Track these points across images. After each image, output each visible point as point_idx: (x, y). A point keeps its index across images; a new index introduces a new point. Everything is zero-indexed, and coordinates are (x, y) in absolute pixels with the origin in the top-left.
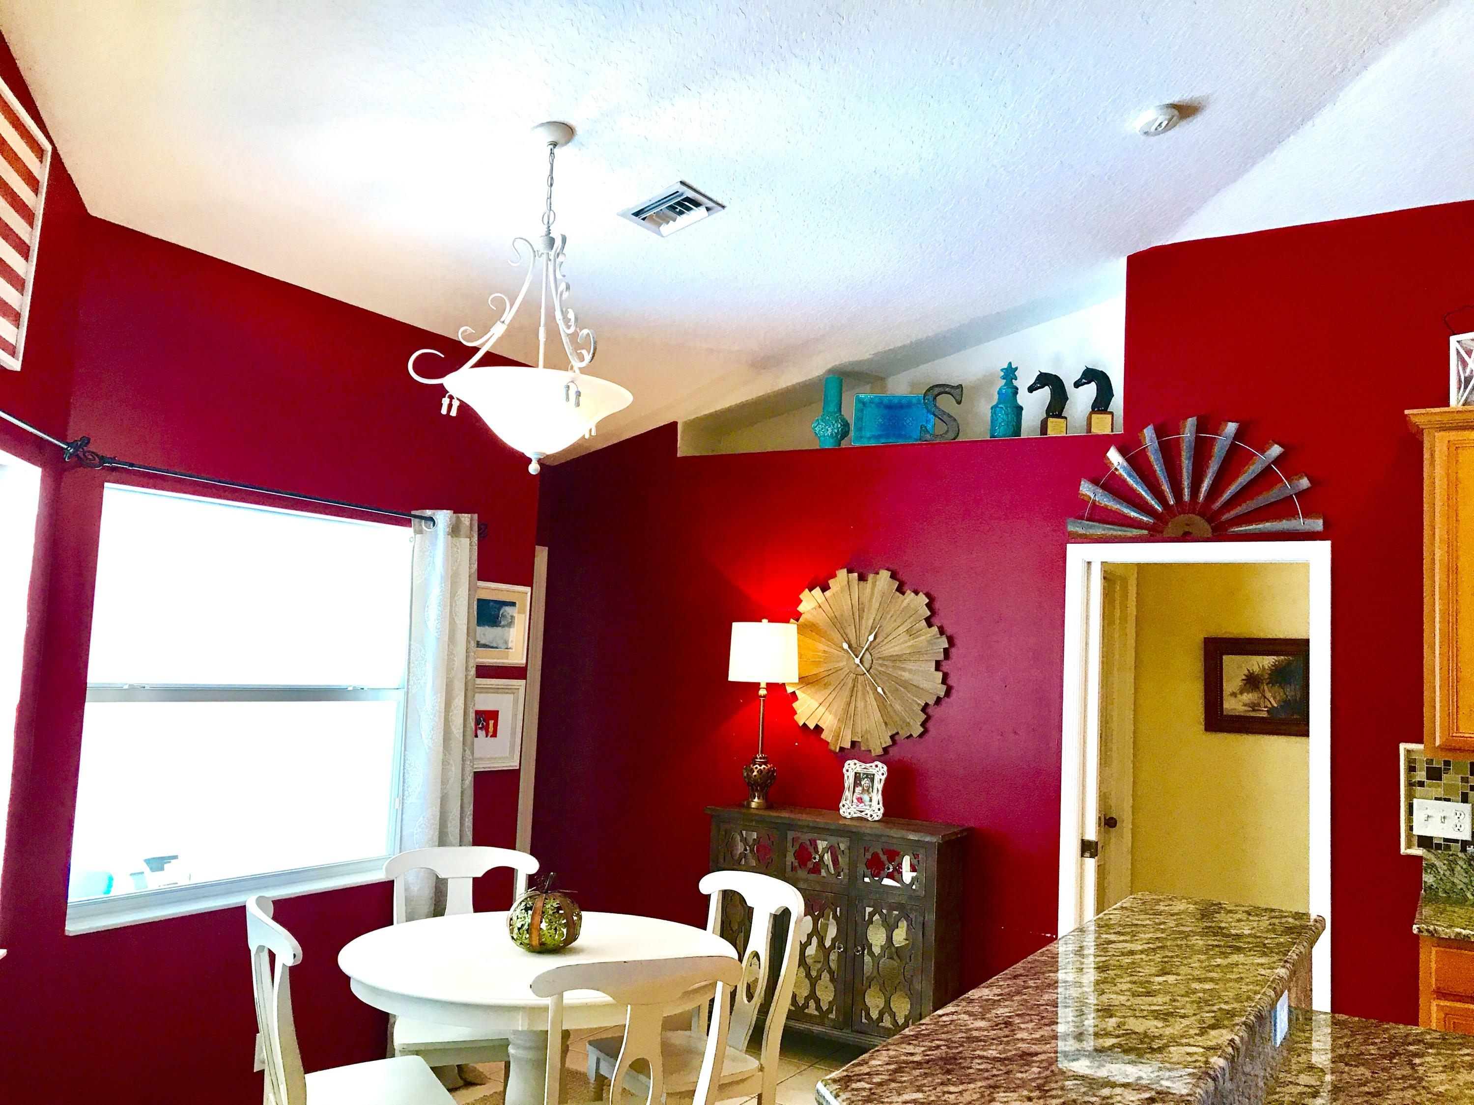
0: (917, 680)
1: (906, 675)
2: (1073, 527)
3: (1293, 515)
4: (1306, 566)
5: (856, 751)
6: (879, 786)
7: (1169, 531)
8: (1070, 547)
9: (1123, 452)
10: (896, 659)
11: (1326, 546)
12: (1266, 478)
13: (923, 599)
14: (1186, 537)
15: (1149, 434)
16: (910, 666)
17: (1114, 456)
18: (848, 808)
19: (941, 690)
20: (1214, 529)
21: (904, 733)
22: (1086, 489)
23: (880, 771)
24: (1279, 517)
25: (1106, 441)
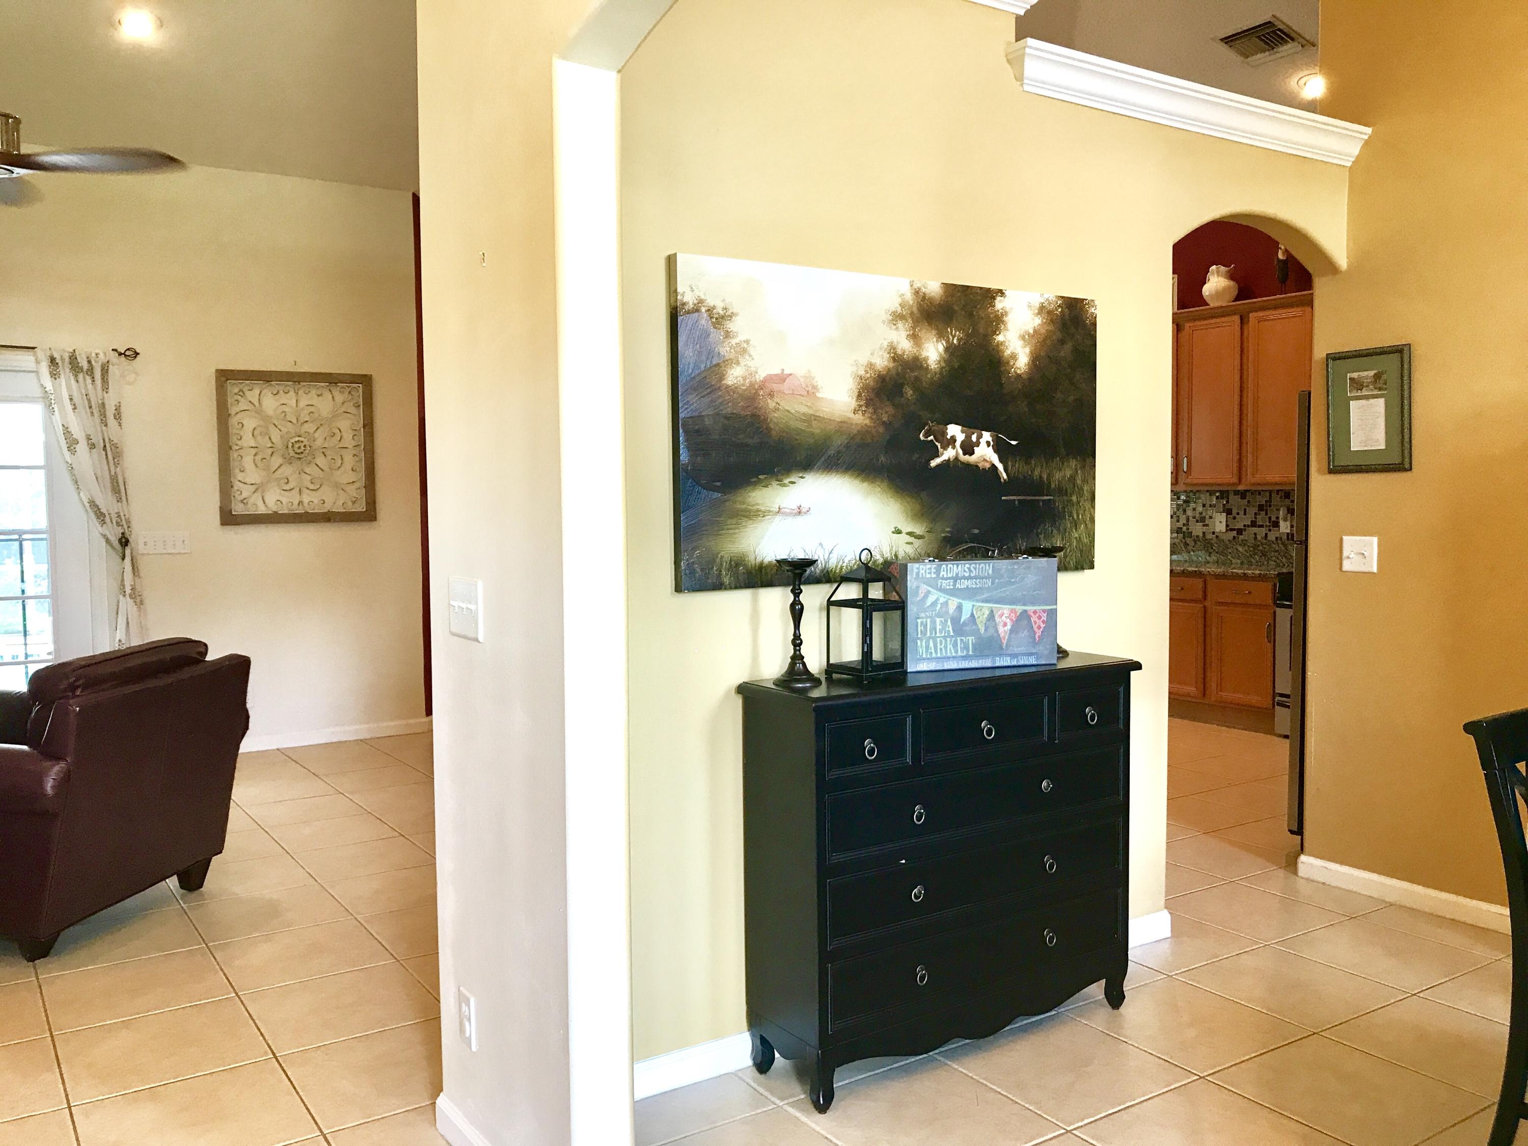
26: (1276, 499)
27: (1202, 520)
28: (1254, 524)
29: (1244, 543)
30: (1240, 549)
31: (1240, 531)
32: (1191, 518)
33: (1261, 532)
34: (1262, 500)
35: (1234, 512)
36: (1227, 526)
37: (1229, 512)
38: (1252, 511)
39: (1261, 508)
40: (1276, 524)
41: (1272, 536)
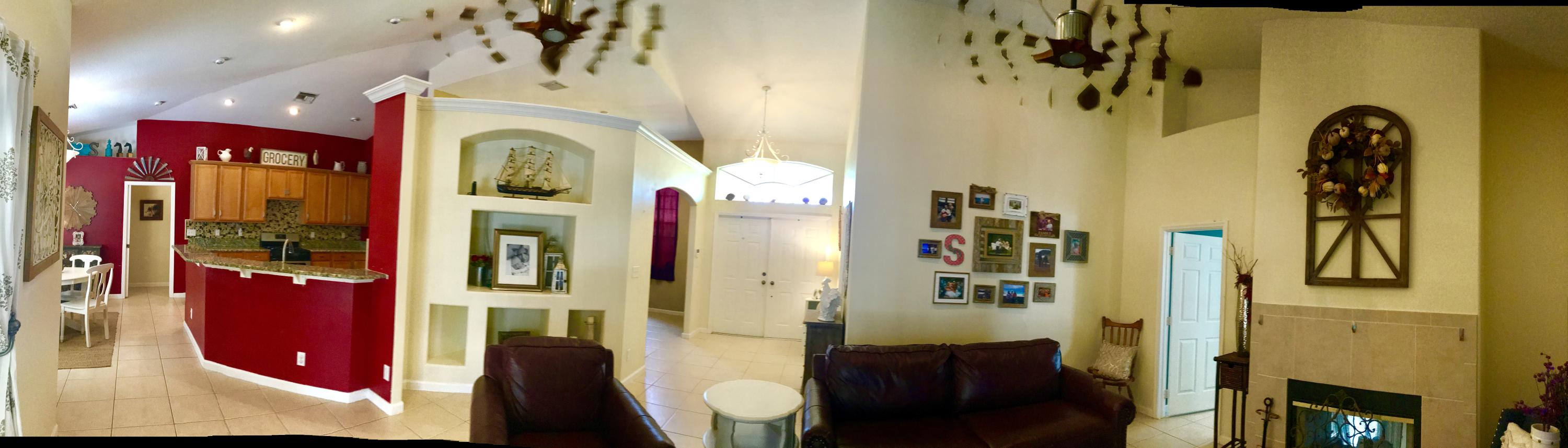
0: (89, 212)
1: (86, 211)
2: (126, 177)
3: (169, 177)
4: (170, 187)
5: (73, 229)
6: (82, 237)
7: (146, 179)
8: (125, 182)
9: (137, 162)
10: (84, 207)
11: (175, 183)
12: (164, 170)
13: (91, 193)
14: (150, 181)
15: (142, 158)
16: (88, 209)
17: (135, 163)
18: (74, 243)
19: (95, 214)
20: (155, 179)
21: (86, 225)
22: (129, 170)
23: (82, 234)
24: (166, 177)
25: (132, 160)
26: (237, 225)
27: (210, 232)
28: (229, 233)
29: (227, 240)
30: (226, 242)
31: (224, 236)
32: (205, 231)
33: (232, 236)
34: (232, 225)
35: (223, 229)
36: (220, 233)
37: (220, 229)
38: (229, 229)
39: (232, 228)
40: (237, 233)
41: (236, 237)
